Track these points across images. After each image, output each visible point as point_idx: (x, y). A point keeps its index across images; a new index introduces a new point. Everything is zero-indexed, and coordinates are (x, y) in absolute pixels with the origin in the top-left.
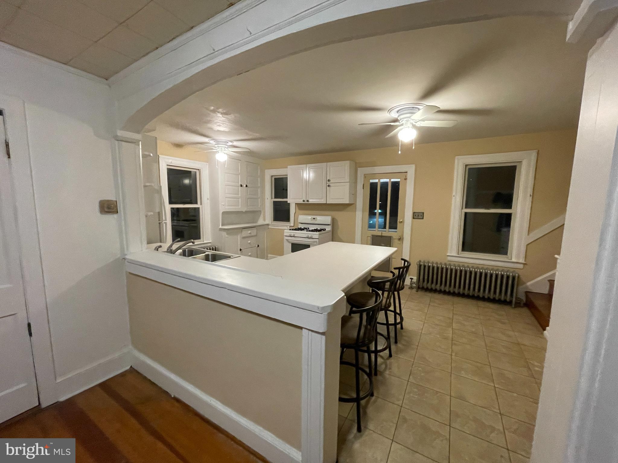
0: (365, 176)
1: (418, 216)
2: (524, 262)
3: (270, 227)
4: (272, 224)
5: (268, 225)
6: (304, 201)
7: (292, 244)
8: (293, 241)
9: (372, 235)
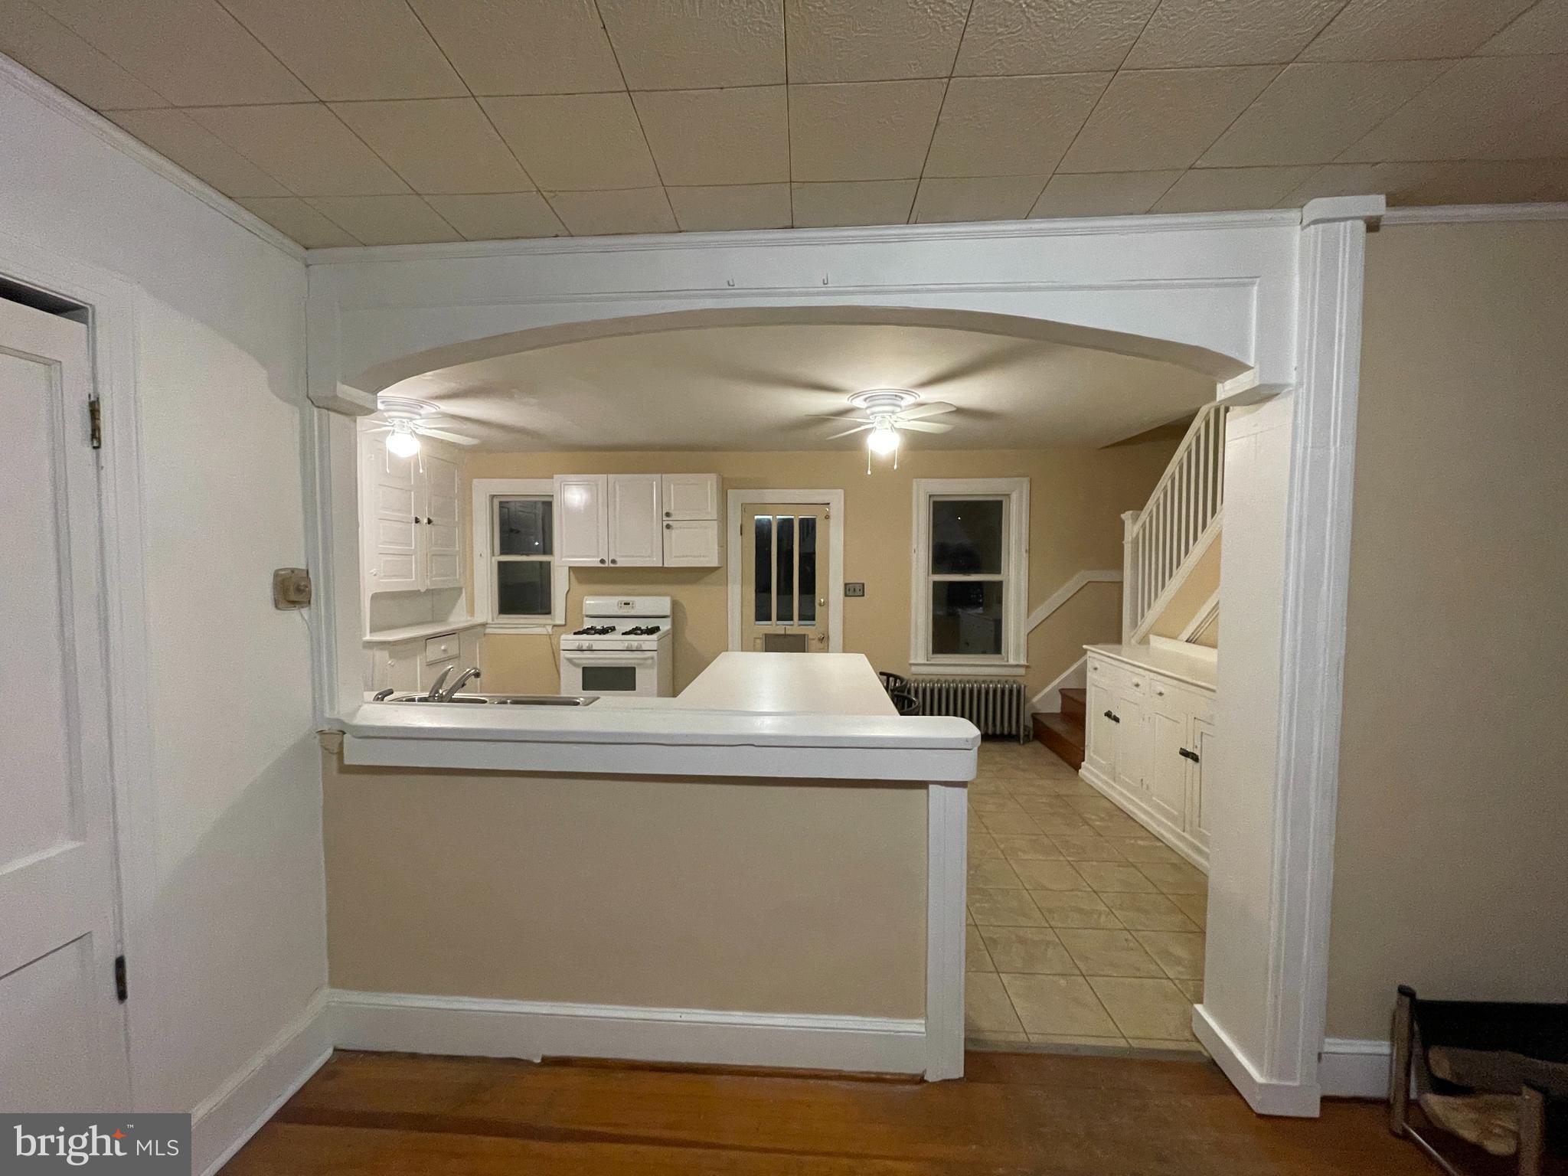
0: (745, 507)
1: (853, 590)
2: (1025, 663)
3: (488, 631)
4: (496, 621)
5: (484, 625)
6: (602, 561)
7: (584, 669)
8: (585, 662)
9: (766, 634)
